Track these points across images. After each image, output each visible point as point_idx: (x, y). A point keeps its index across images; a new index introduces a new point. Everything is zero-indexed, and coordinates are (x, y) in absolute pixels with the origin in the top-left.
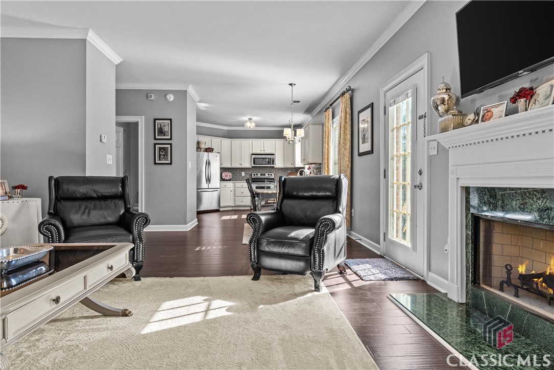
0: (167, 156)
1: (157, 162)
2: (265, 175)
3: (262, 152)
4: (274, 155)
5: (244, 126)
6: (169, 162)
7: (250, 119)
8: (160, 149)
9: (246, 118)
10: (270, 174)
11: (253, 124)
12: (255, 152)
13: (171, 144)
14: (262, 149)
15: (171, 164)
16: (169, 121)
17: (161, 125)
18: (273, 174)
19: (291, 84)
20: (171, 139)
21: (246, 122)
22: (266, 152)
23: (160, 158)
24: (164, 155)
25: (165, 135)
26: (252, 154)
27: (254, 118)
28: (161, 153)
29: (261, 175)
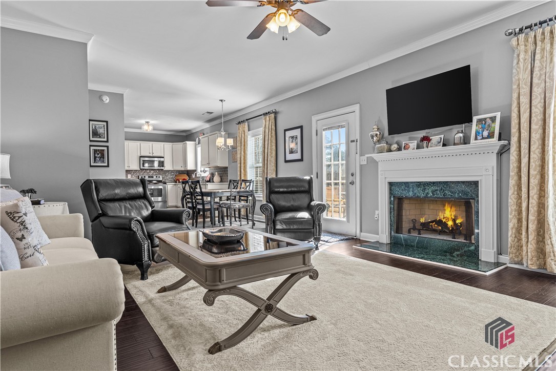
0: (104, 158)
1: (92, 164)
2: (153, 177)
3: (151, 155)
4: (163, 157)
5: (141, 128)
6: (106, 164)
7: (148, 122)
8: (95, 151)
9: (143, 121)
10: (158, 176)
11: (151, 128)
12: (143, 154)
13: (107, 147)
14: (151, 152)
15: (108, 166)
16: (105, 124)
17: (95, 127)
18: (161, 176)
19: (222, 101)
20: (107, 141)
21: (143, 125)
22: (154, 155)
23: (95, 161)
24: (100, 158)
25: (100, 137)
26: (141, 157)
27: (152, 122)
28: (96, 155)
29: (149, 177)
